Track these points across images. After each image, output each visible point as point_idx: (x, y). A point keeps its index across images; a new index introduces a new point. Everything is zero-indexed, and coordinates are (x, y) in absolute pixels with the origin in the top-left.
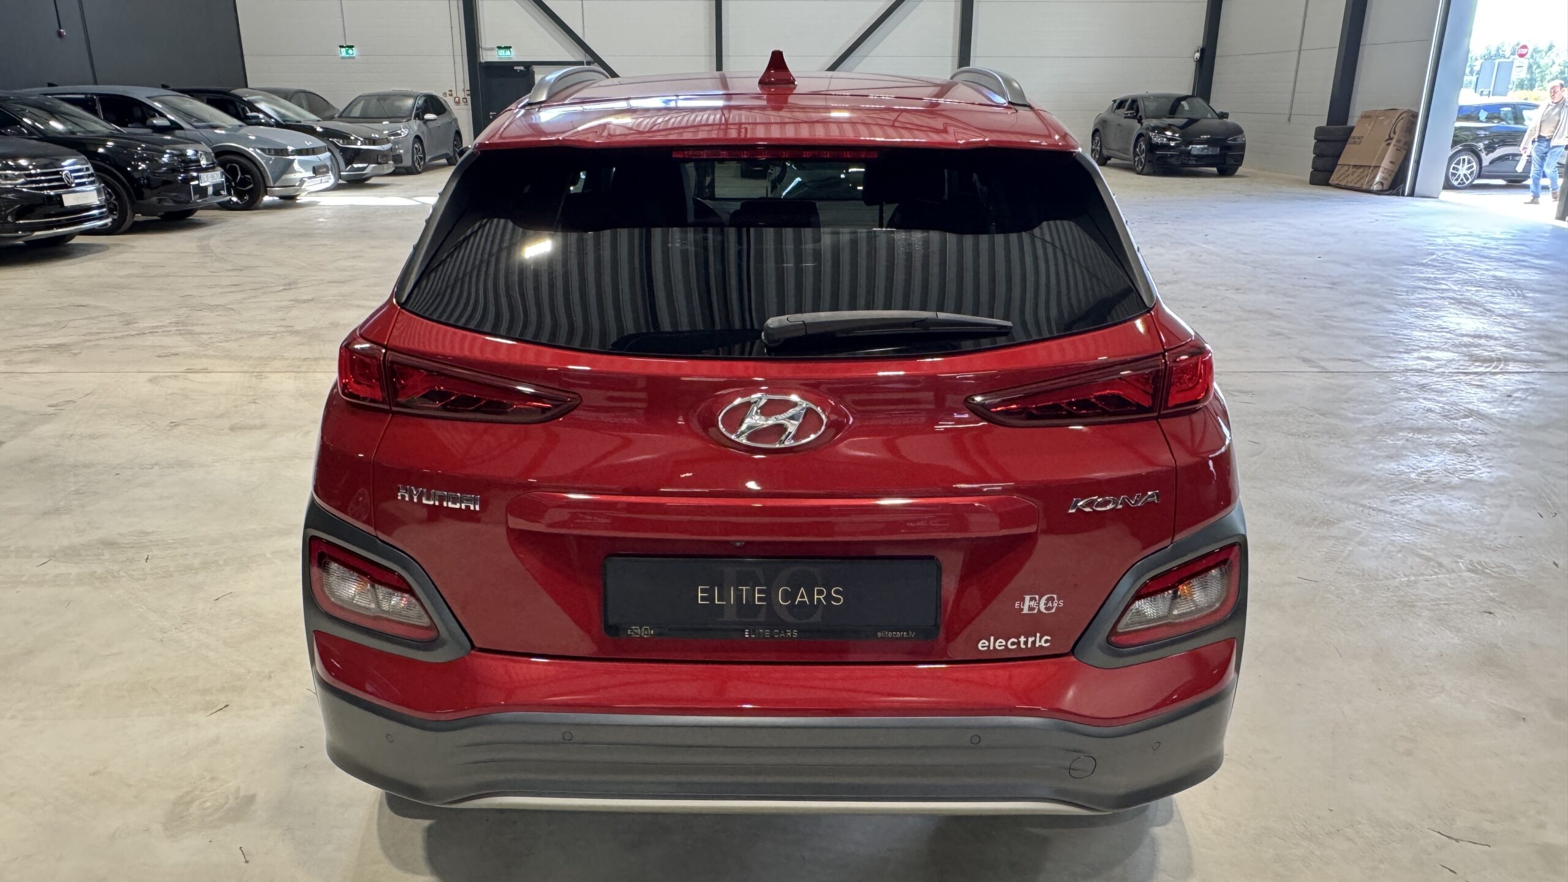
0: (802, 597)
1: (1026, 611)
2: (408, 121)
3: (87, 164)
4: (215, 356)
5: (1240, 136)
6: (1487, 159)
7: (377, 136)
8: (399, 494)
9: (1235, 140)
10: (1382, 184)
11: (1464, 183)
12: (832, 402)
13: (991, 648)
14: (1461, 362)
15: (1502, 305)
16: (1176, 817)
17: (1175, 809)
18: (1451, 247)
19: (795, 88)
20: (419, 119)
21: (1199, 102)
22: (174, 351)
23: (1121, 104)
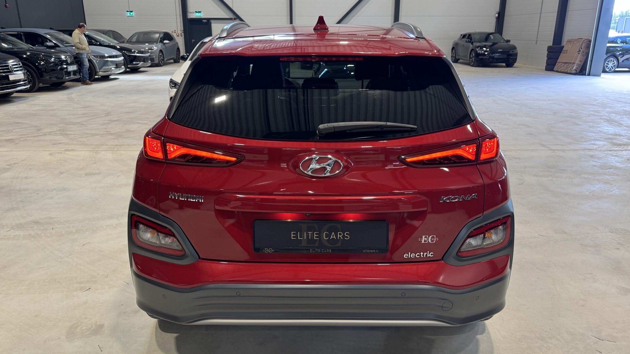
0: (333, 236)
1: (423, 242)
2: (157, 43)
3: (19, 62)
4: (77, 144)
5: (515, 50)
6: (621, 60)
7: (143, 50)
8: (170, 196)
9: (513, 52)
10: (576, 70)
11: (611, 70)
12: (345, 158)
13: (409, 257)
14: (609, 146)
15: (627, 122)
16: (486, 331)
17: (486, 328)
18: (605, 97)
19: (328, 32)
20: (162, 43)
21: (498, 35)
22: (59, 142)
23: (464, 36)
